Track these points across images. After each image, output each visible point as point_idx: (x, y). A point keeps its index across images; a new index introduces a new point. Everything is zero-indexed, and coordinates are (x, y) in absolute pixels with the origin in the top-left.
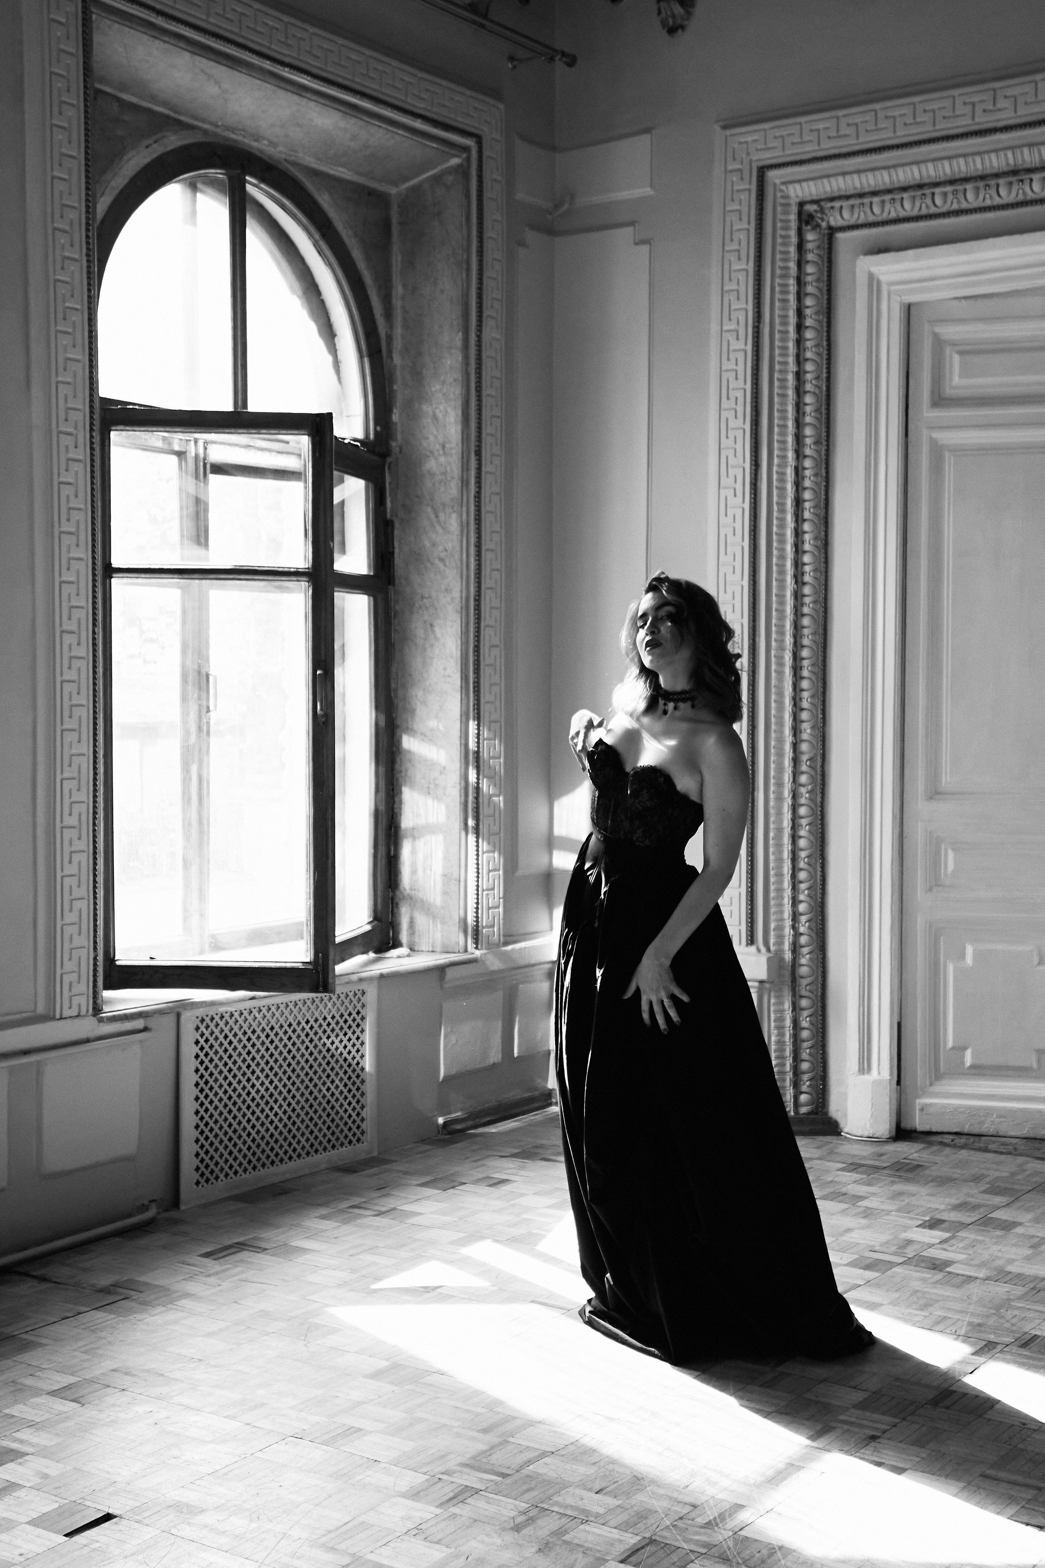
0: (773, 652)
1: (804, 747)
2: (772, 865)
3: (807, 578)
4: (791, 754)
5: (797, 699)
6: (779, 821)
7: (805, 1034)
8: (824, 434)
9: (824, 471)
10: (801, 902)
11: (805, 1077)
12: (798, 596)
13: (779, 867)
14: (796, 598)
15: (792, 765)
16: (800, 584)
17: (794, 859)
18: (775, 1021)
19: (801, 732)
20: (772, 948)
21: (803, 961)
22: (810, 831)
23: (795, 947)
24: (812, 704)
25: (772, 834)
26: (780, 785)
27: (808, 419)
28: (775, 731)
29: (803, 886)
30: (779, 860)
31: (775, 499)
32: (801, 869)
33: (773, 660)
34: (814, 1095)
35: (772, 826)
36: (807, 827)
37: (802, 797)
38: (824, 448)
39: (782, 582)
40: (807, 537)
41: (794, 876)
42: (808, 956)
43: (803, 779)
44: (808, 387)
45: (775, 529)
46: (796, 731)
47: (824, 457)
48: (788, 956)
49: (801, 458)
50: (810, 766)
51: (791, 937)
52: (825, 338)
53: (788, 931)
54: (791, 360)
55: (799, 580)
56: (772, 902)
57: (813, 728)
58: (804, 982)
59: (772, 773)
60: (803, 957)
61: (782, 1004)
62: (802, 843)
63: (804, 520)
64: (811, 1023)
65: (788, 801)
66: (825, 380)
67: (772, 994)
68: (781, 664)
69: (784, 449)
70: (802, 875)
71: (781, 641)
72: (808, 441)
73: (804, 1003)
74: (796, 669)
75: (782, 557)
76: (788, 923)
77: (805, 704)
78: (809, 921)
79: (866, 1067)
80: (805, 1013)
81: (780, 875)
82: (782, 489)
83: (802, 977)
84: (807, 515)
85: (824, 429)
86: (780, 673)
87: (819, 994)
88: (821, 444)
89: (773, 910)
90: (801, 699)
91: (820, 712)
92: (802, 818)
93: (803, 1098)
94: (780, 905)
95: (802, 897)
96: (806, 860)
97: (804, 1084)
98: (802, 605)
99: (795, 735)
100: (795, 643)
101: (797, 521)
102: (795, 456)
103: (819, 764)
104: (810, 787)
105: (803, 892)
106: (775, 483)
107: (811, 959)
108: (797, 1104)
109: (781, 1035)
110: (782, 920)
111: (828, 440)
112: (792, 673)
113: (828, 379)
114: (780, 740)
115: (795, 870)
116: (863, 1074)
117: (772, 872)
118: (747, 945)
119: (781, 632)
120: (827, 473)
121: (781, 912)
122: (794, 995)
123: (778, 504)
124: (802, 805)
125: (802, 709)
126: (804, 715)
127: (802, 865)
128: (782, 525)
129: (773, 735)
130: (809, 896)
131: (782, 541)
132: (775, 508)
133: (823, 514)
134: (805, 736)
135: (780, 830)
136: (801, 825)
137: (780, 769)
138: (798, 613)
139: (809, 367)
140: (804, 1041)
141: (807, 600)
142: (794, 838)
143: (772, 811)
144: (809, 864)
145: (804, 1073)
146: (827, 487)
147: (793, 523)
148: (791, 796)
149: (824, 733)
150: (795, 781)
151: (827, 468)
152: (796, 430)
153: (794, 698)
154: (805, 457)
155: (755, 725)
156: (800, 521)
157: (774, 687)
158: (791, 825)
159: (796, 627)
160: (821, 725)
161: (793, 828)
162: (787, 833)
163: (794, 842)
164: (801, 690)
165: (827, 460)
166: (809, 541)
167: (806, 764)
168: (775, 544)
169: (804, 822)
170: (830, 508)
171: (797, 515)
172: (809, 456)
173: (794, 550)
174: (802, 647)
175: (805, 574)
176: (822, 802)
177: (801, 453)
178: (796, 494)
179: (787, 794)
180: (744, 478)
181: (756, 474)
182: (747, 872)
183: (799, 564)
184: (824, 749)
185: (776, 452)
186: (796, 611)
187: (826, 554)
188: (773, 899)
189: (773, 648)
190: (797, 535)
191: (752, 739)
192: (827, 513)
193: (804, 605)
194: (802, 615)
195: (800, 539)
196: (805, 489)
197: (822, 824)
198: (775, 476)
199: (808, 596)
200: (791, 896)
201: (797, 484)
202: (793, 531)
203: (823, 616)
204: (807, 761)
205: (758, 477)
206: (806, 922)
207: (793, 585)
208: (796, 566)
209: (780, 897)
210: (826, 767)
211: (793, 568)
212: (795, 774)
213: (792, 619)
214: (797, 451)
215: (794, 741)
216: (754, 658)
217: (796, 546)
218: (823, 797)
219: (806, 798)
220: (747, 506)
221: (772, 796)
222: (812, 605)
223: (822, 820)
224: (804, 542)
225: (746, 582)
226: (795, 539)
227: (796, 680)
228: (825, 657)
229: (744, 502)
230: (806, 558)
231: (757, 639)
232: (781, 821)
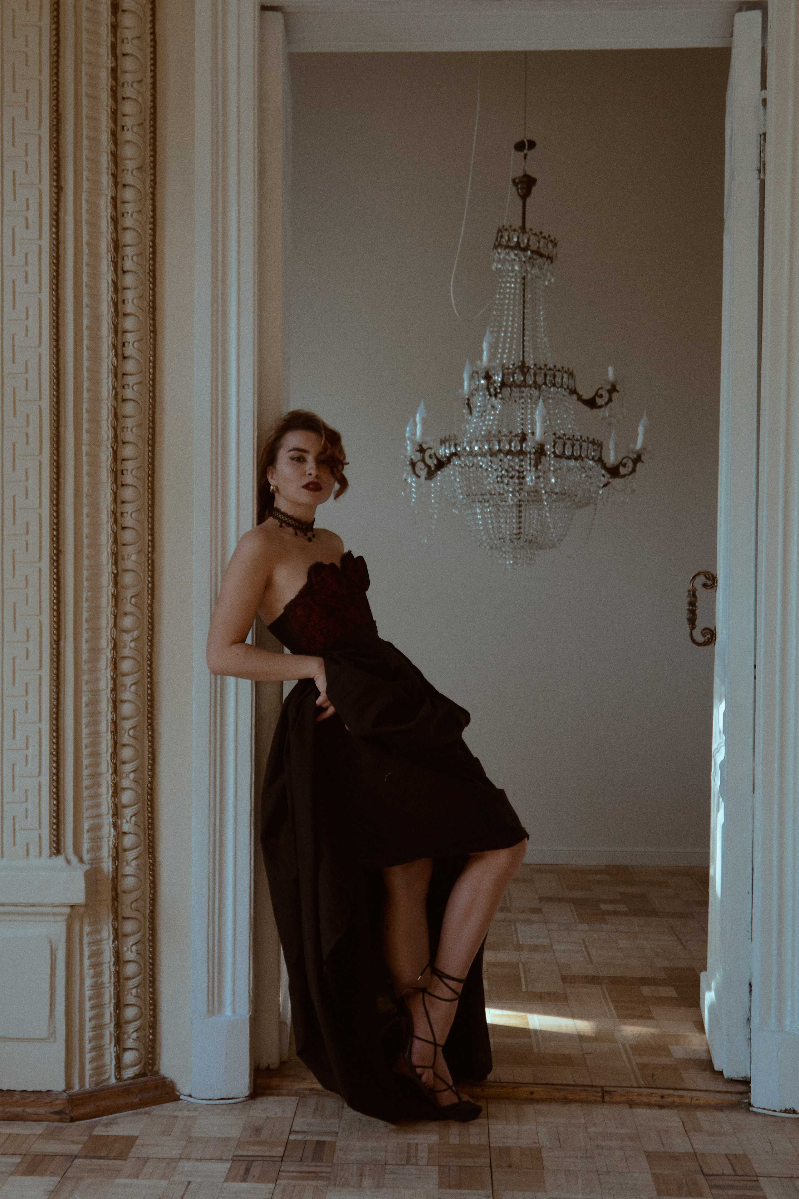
0: (85, 449)
1: (128, 579)
2: (85, 741)
3: (129, 351)
4: (111, 589)
5: (119, 515)
6: (95, 680)
7: (130, 969)
8: (148, 160)
9: (150, 208)
10: (124, 789)
11: (131, 1028)
12: (117, 374)
13: (95, 743)
14: (116, 376)
15: (111, 602)
16: (120, 357)
17: (115, 733)
18: (89, 958)
19: (123, 559)
20: (86, 857)
21: (128, 870)
22: (136, 693)
23: (117, 852)
24: (138, 521)
25: (84, 699)
26: (95, 630)
27: (129, 135)
28: (88, 558)
29: (127, 768)
30: (95, 735)
31: (85, 238)
32: (124, 745)
33: (85, 458)
34: (143, 1052)
35: (85, 688)
36: (133, 688)
37: (125, 647)
38: (149, 178)
39: (95, 352)
40: (129, 295)
41: (115, 754)
42: (134, 863)
43: (127, 622)
44: (128, 91)
45: (85, 279)
46: (116, 558)
47: (149, 191)
48: (107, 866)
49: (119, 186)
50: (136, 605)
51: (112, 838)
52: (148, 32)
53: (107, 831)
54: (105, 51)
55: (120, 352)
56: (85, 793)
57: (138, 553)
58: (127, 900)
59: (85, 615)
60: (128, 864)
61: (98, 931)
62: (126, 709)
64: (138, 954)
65: (106, 654)
66: (150, 86)
67: (86, 921)
68: (95, 464)
69: (96, 172)
70: (127, 753)
71: (95, 434)
72: (130, 165)
73: (129, 927)
74: (117, 474)
75: (96, 318)
76: (107, 820)
77: (128, 521)
78: (134, 815)
79: (216, 1006)
80: (132, 940)
81: (95, 755)
82: (94, 225)
83: (124, 892)
84: (128, 265)
85: (149, 154)
86: (95, 478)
87: (148, 911)
88: (145, 171)
89: (86, 804)
90: (122, 514)
91: (147, 532)
92: (124, 675)
93: (129, 1057)
94: (96, 796)
95: (126, 783)
96: (131, 732)
97: (129, 1038)
98: (124, 387)
99: (116, 563)
100: (116, 436)
101: (116, 270)
102: (111, 183)
103: (147, 602)
104: (136, 633)
105: (127, 775)
106: (85, 216)
107: (137, 865)
108: (119, 1067)
109: (98, 974)
110: (99, 816)
111: (154, 168)
112: (111, 478)
113: (154, 84)
114: (96, 570)
115: (116, 745)
116: (213, 1014)
117: (85, 752)
118: (51, 856)
119: (95, 421)
120: (154, 211)
121: (97, 806)
122: (116, 918)
123: (88, 244)
124: (126, 657)
125: (123, 528)
126: (128, 536)
127: (126, 739)
128: (95, 275)
129: (86, 562)
130: (135, 781)
131: (95, 296)
132: (86, 250)
133: (148, 267)
134: (129, 564)
135: (95, 692)
136: (125, 686)
137: (95, 612)
138: (118, 398)
139: (128, 64)
140: (128, 979)
141: (130, 380)
142: (116, 703)
143: (84, 667)
144: (134, 737)
145: (128, 1022)
146: (154, 230)
147: (110, 275)
148: (111, 646)
149: (153, 561)
150: (115, 625)
151: (154, 205)
152: (113, 147)
153: (114, 513)
154: (124, 185)
155: (61, 548)
156: (120, 272)
157: (87, 495)
158: (110, 685)
159: (116, 416)
160: (150, 549)
161: (114, 690)
162: (105, 696)
163: (115, 709)
164: (123, 502)
165: (153, 194)
166: (133, 300)
167: (130, 602)
168: (85, 300)
169: (128, 681)
170: (158, 259)
171: (115, 264)
172: (129, 185)
173: (113, 310)
174: (124, 443)
175: (126, 344)
176: (151, 654)
177: (119, 179)
178: (114, 235)
179: (105, 643)
180: (40, 205)
181: (58, 200)
182: (51, 753)
183: (119, 330)
184: (153, 582)
185: (85, 174)
186: (116, 394)
187: (154, 320)
188: (87, 788)
189: (84, 442)
190: (116, 290)
191: (57, 567)
192: (154, 265)
193: (126, 387)
194: (124, 400)
195: (119, 295)
196: (125, 229)
197: (151, 683)
198: (84, 206)
199: (131, 375)
200: (110, 783)
201: (115, 221)
202: (111, 284)
203: (150, 404)
204: (132, 597)
205: (62, 204)
206: (131, 817)
207: (110, 359)
208: (116, 332)
209: (96, 785)
210: (155, 606)
211: (112, 335)
212: (116, 617)
213: (110, 405)
214: (115, 176)
215: (115, 571)
216: (58, 455)
217: (115, 304)
218: (152, 647)
219: (131, 648)
220: (46, 242)
221: (84, 646)
222: (135, 387)
223: (151, 677)
224: (126, 301)
225: (46, 349)
226: (114, 295)
227: (117, 488)
228: (153, 458)
229: (40, 238)
230: (129, 324)
231: (62, 429)
232: (97, 680)
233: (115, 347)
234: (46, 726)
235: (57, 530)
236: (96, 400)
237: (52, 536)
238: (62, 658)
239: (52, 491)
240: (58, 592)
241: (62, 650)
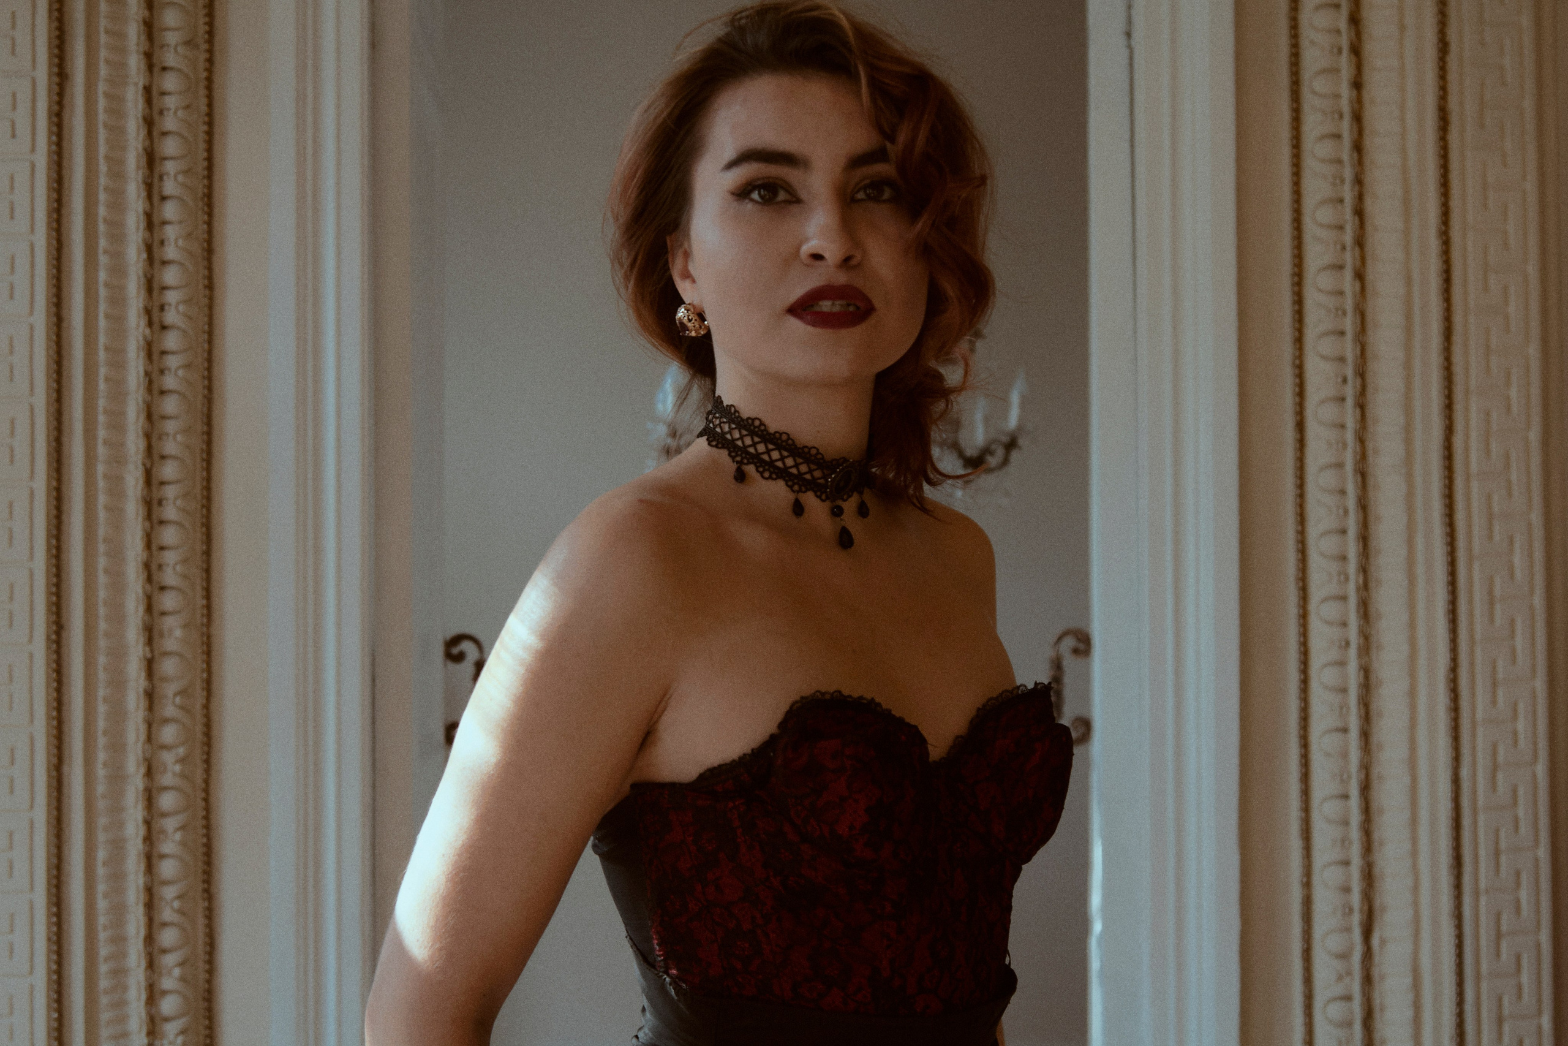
0: (101, 469)
1: (168, 667)
2: (102, 920)
3: (171, 317)
5: (154, 567)
6: (118, 824)
8: (202, 29)
9: (203, 101)
10: (164, 993)
12: (152, 352)
14: (149, 355)
15: (143, 703)
16: (156, 326)
17: (150, 905)
19: (161, 635)
22: (183, 844)
24: (185, 577)
25: (101, 855)
26: (117, 747)
28: (106, 635)
29: (169, 960)
30: (119, 911)
31: (102, 149)
32: (164, 925)
33: (101, 484)
35: (101, 837)
36: (178, 836)
37: (165, 771)
38: (203, 56)
39: (117, 320)
40: (171, 232)
41: (149, 939)
43: (168, 734)
45: (102, 211)
46: (150, 634)
47: (203, 74)
49: (156, 70)
50: (182, 708)
55: (156, 319)
56: (104, 1000)
57: (186, 626)
59: (101, 724)
62: (168, 869)
63: (164, 198)
69: (120, 50)
70: (168, 937)
71: (117, 446)
72: (172, 38)
74: (151, 505)
75: (118, 270)
77: (170, 578)
78: (183, 1032)
81: (119, 940)
82: (117, 132)
84: (170, 187)
85: (202, 20)
86: (116, 512)
88: (197, 47)
89: (105, 1016)
90: (160, 567)
91: (199, 592)
92: (164, 815)
94: (120, 1004)
95: (167, 983)
96: (176, 904)
98: (162, 372)
99: (150, 642)
100: (149, 449)
101: (150, 197)
102: (143, 66)
103: (200, 701)
104: (181, 751)
105: (170, 973)
106: (102, 117)
111: (211, 41)
112: (142, 511)
114: (118, 654)
115: (152, 925)
117: (102, 936)
119: (117, 425)
120: (210, 105)
121: (122, 1019)
123: (108, 159)
124: (166, 788)
125: (163, 588)
126: (168, 601)
127: (167, 914)
128: (117, 204)
129: (102, 643)
130: (183, 979)
131: (117, 236)
132: (103, 168)
133: (201, 190)
134: (171, 644)
135: (118, 846)
136: (163, 832)
137: (118, 714)
138: (153, 387)
141: (172, 362)
142: (150, 860)
143: (101, 805)
144: (181, 912)
146: (210, 134)
147: (140, 202)
148: (143, 770)
149: (209, 637)
150: (149, 739)
151: (210, 97)
152: (147, 14)
153: (147, 566)
154: (164, 69)
155: (64, 620)
156: (156, 198)
157: (105, 541)
158: (142, 831)
159: (149, 416)
160: (205, 620)
161: (149, 839)
162: (135, 847)
163: (150, 867)
164: (162, 548)
165: (209, 80)
166: (176, 240)
167: (174, 702)
168: (103, 243)
169: (170, 824)
170: (216, 178)
171: (149, 186)
172: (171, 69)
173: (145, 256)
174: (163, 457)
175: (166, 308)
176: (207, 782)
177: (155, 60)
178: (147, 143)
179: (133, 766)
180: (34, 101)
181: (61, 94)
182: (49, 939)
183: (155, 286)
184: (209, 670)
185: (103, 53)
186: (150, 382)
187: (210, 268)
188: (106, 992)
189: (100, 459)
190: (150, 225)
191: (58, 652)
192: (210, 187)
193: (166, 372)
194: (162, 392)
195: (155, 235)
196: (165, 134)
197: (208, 827)
198: (102, 103)
199: (173, 353)
200: (143, 984)
201: (149, 123)
202: (142, 217)
203: (205, 397)
204: (175, 695)
205: (66, 101)
206: (178, 1035)
207: (141, 330)
208: (150, 289)
209: (120, 987)
210: (214, 705)
211: (143, 293)
212: (149, 725)
213: (141, 402)
214: (148, 56)
215: (149, 655)
216: (59, 480)
217: (149, 248)
218: (208, 771)
219: (174, 774)
220: (42, 159)
221: (101, 772)
222: (180, 373)
223: (207, 817)
224: (166, 243)
225: (40, 319)
226: (147, 235)
227: (152, 528)
228: (208, 479)
229: (33, 150)
230: (170, 276)
231: (65, 439)
232: (120, 825)
233: (148, 312)
234: (40, 897)
235: (58, 595)
236: (118, 394)
237: (49, 604)
238: (65, 791)
239: (49, 536)
240: (59, 690)
241: (65, 780)
